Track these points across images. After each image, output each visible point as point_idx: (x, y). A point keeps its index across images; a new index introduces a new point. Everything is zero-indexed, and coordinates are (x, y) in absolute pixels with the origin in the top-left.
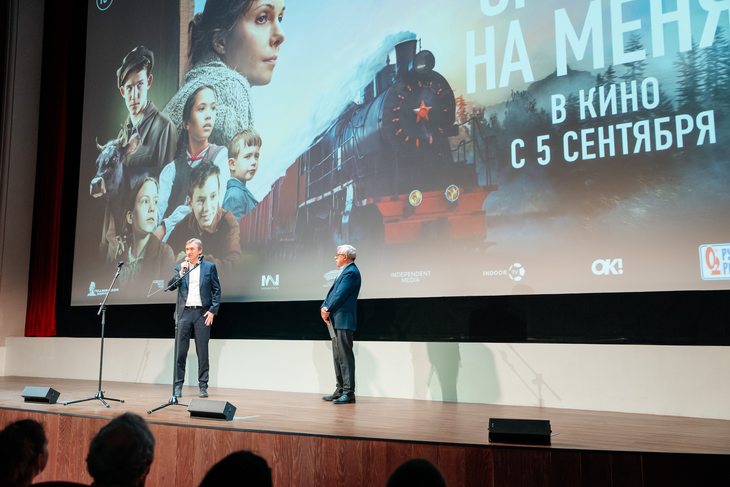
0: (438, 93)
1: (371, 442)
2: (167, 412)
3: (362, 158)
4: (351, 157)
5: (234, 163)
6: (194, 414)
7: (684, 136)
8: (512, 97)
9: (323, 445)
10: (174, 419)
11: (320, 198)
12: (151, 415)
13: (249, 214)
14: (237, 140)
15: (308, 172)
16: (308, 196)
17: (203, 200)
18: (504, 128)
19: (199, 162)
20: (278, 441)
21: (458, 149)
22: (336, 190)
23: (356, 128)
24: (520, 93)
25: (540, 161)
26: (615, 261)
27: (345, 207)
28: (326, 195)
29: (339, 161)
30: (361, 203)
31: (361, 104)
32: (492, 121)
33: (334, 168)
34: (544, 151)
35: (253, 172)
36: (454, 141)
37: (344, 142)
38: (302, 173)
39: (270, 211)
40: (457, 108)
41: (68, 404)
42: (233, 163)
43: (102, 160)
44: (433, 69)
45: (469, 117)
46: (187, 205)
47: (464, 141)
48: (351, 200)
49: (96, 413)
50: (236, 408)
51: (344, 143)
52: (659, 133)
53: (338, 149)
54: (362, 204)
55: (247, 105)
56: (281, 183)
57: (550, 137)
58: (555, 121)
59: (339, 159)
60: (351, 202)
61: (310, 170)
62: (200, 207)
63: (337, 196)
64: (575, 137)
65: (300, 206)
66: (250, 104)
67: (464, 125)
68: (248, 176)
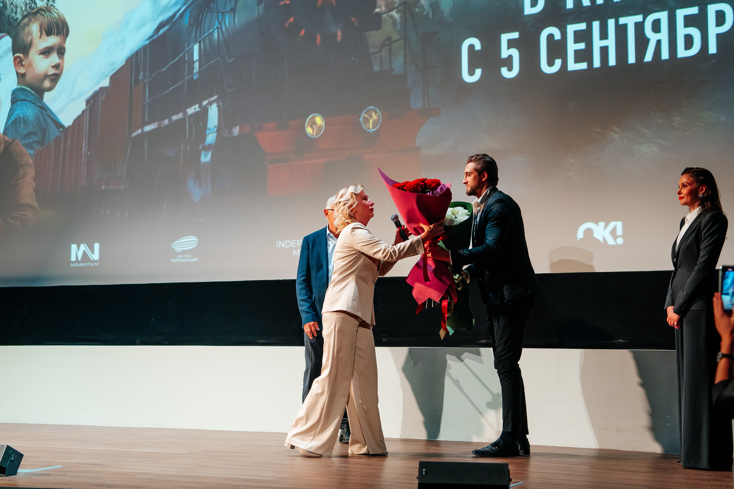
3: (231, 60)
4: (215, 60)
5: (23, 63)
7: (718, 36)
11: (166, 122)
13: (49, 145)
14: (27, 24)
15: (146, 81)
16: (147, 120)
18: (451, 20)
21: (380, 51)
22: (190, 111)
23: (223, 13)
25: (505, 72)
26: (612, 225)
27: (205, 137)
28: (175, 118)
29: (197, 65)
30: (230, 132)
32: (433, 9)
33: (188, 76)
34: (510, 57)
35: (55, 78)
36: (374, 38)
37: (204, 34)
38: (137, 81)
39: (84, 141)
42: (21, 61)
47: (389, 39)
48: (215, 127)
50: (23, 455)
51: (203, 37)
52: (681, 31)
53: (193, 47)
54: (232, 134)
56: (102, 96)
57: (520, 35)
58: (528, 10)
59: (196, 61)
60: (215, 129)
61: (149, 78)
63: (192, 120)
64: (558, 36)
65: (134, 135)
67: (390, 13)
68: (47, 84)
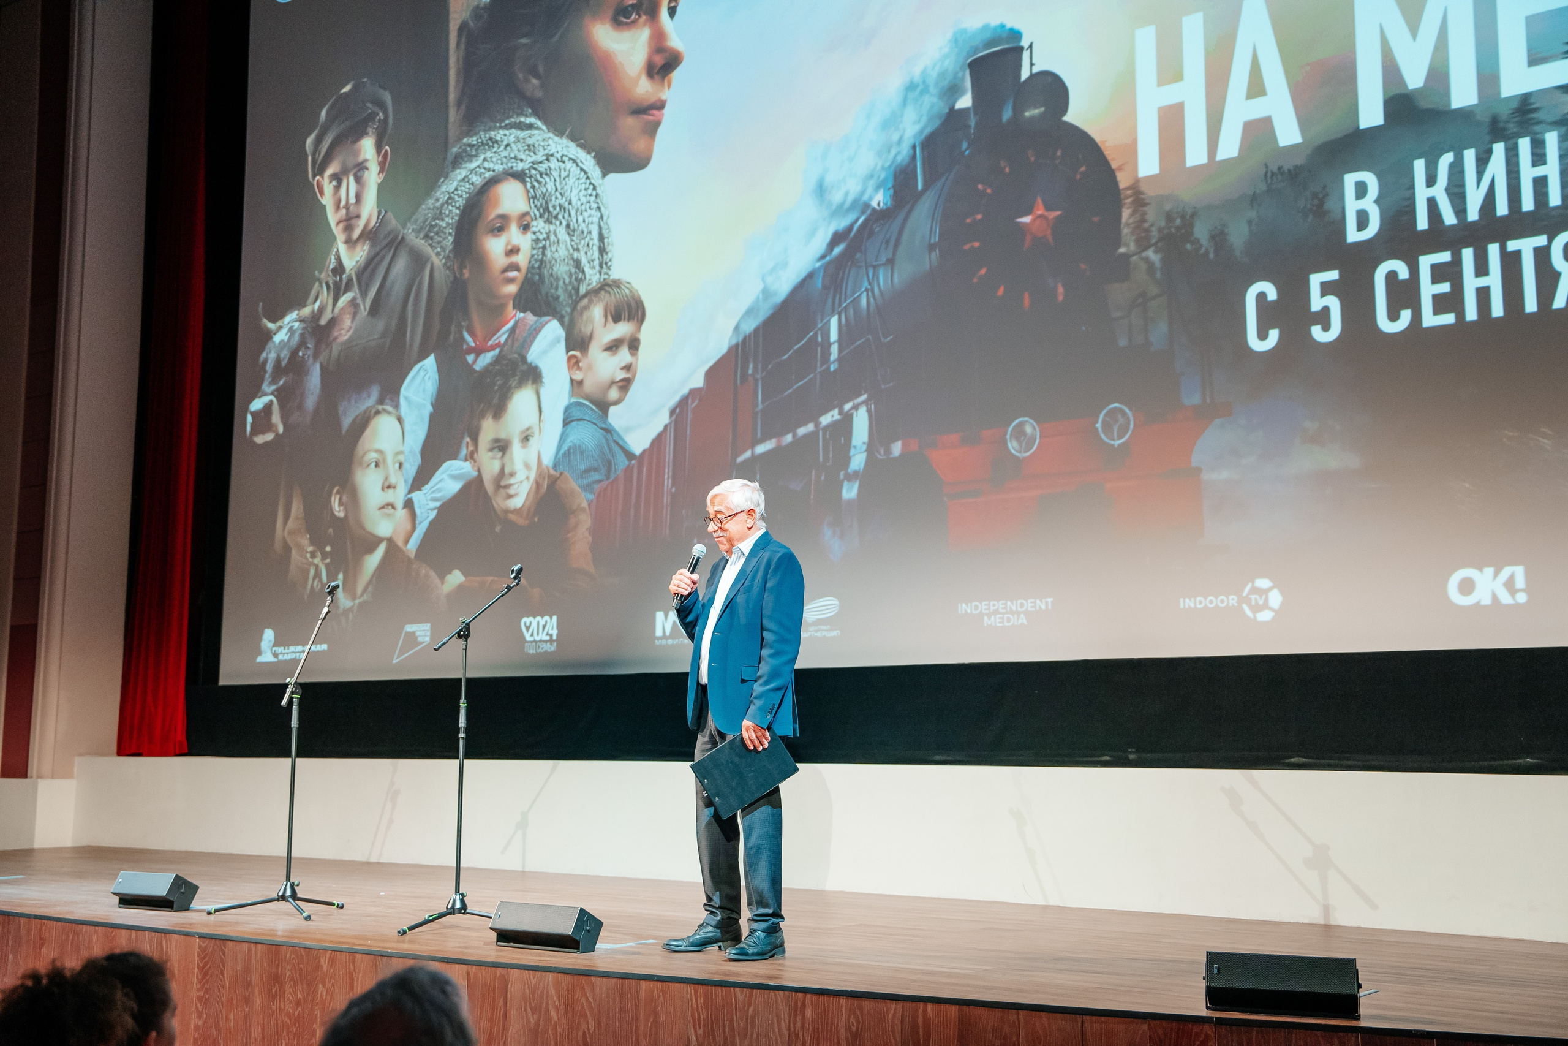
0: (1078, 177)
1: (921, 1005)
2: (443, 931)
3: (888, 339)
4: (864, 339)
5: (581, 364)
6: (505, 937)
8: (1267, 182)
9: (809, 1013)
10: (460, 947)
11: (789, 438)
12: (407, 937)
13: (616, 479)
15: (759, 377)
16: (759, 435)
17: (502, 446)
19: (492, 357)
20: (701, 1000)
21: (1128, 315)
22: (826, 420)
23: (875, 267)
24: (1286, 171)
25: (1317, 332)
26: (1507, 572)
27: (848, 459)
28: (802, 431)
29: (834, 349)
30: (888, 451)
31: (885, 207)
32: (1216, 244)
33: (821, 367)
34: (1326, 310)
35: (625, 385)
36: (1119, 293)
37: (845, 301)
38: (744, 378)
39: (666, 471)
40: (1126, 213)
41: (216, 911)
42: (577, 362)
43: (273, 356)
44: (1065, 118)
45: (1155, 233)
46: (466, 460)
47: (1143, 295)
48: (864, 443)
49: (279, 933)
50: (603, 923)
51: (844, 305)
53: (829, 321)
54: (891, 453)
55: (596, 219)
56: (693, 402)
57: (1341, 274)
58: (1353, 235)
59: (834, 343)
60: (865, 447)
61: (762, 373)
62: (496, 466)
63: (828, 433)
64: (1403, 273)
65: (740, 459)
66: (602, 217)
67: (1144, 254)
68: (614, 394)
